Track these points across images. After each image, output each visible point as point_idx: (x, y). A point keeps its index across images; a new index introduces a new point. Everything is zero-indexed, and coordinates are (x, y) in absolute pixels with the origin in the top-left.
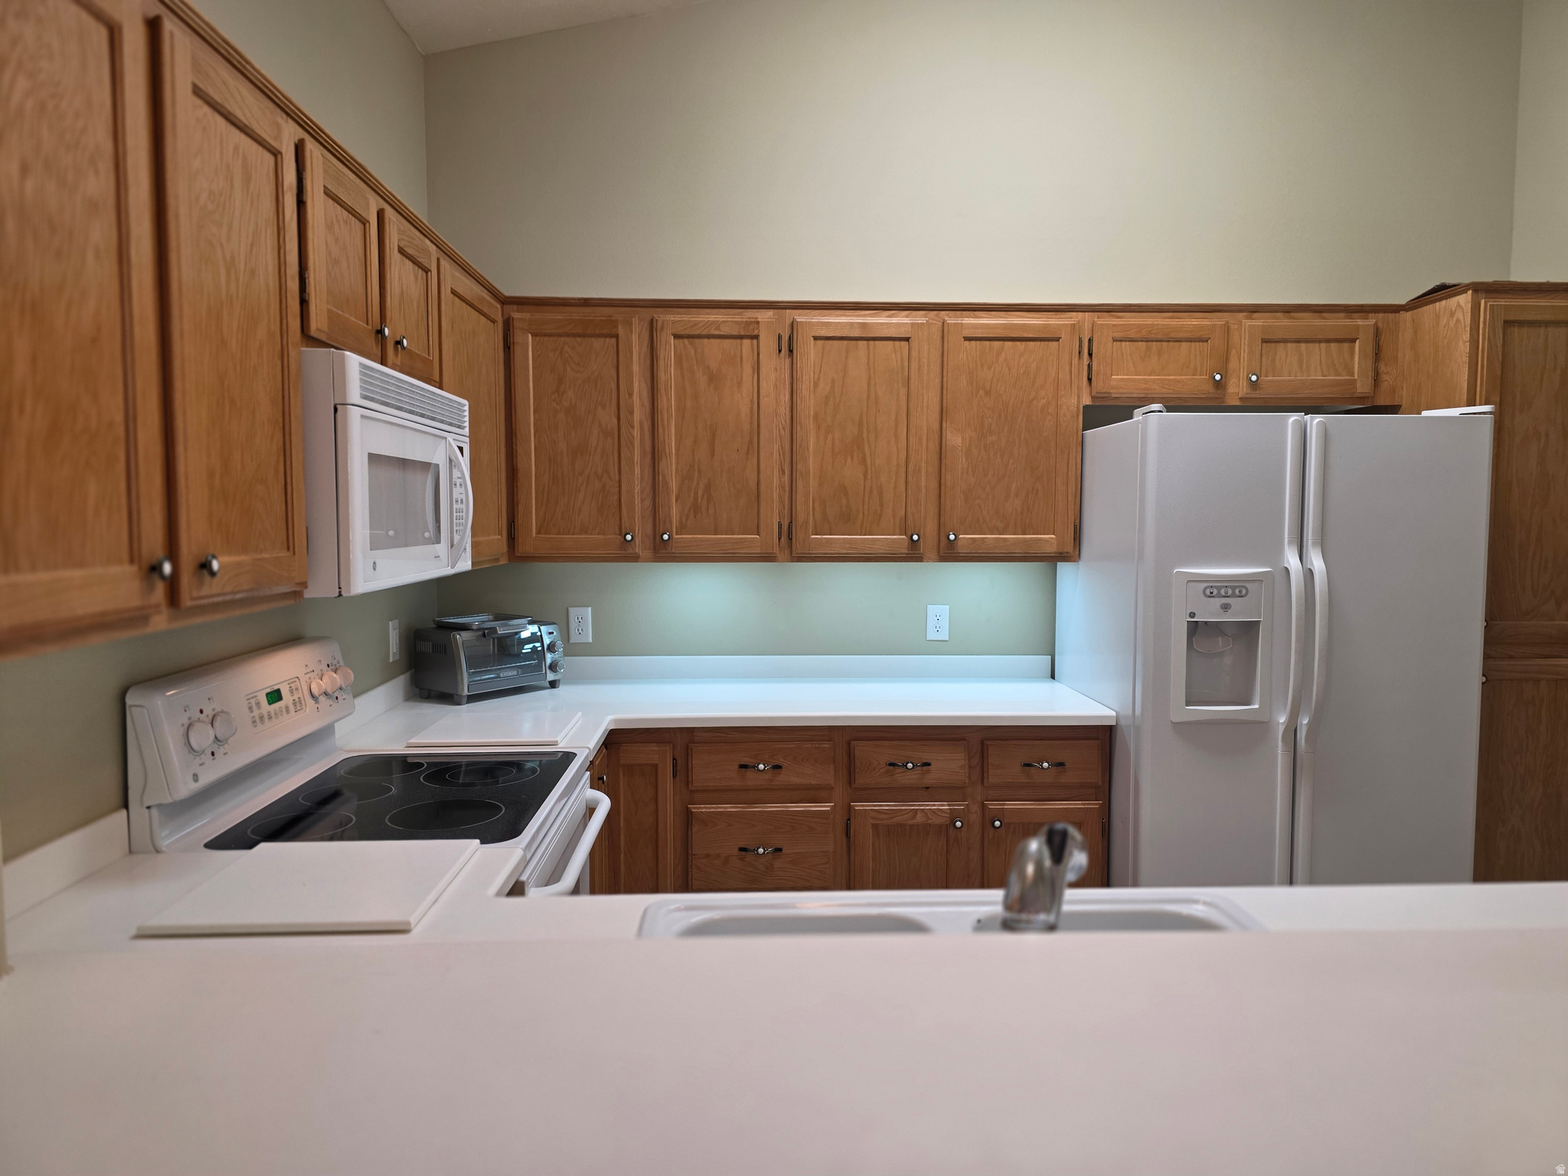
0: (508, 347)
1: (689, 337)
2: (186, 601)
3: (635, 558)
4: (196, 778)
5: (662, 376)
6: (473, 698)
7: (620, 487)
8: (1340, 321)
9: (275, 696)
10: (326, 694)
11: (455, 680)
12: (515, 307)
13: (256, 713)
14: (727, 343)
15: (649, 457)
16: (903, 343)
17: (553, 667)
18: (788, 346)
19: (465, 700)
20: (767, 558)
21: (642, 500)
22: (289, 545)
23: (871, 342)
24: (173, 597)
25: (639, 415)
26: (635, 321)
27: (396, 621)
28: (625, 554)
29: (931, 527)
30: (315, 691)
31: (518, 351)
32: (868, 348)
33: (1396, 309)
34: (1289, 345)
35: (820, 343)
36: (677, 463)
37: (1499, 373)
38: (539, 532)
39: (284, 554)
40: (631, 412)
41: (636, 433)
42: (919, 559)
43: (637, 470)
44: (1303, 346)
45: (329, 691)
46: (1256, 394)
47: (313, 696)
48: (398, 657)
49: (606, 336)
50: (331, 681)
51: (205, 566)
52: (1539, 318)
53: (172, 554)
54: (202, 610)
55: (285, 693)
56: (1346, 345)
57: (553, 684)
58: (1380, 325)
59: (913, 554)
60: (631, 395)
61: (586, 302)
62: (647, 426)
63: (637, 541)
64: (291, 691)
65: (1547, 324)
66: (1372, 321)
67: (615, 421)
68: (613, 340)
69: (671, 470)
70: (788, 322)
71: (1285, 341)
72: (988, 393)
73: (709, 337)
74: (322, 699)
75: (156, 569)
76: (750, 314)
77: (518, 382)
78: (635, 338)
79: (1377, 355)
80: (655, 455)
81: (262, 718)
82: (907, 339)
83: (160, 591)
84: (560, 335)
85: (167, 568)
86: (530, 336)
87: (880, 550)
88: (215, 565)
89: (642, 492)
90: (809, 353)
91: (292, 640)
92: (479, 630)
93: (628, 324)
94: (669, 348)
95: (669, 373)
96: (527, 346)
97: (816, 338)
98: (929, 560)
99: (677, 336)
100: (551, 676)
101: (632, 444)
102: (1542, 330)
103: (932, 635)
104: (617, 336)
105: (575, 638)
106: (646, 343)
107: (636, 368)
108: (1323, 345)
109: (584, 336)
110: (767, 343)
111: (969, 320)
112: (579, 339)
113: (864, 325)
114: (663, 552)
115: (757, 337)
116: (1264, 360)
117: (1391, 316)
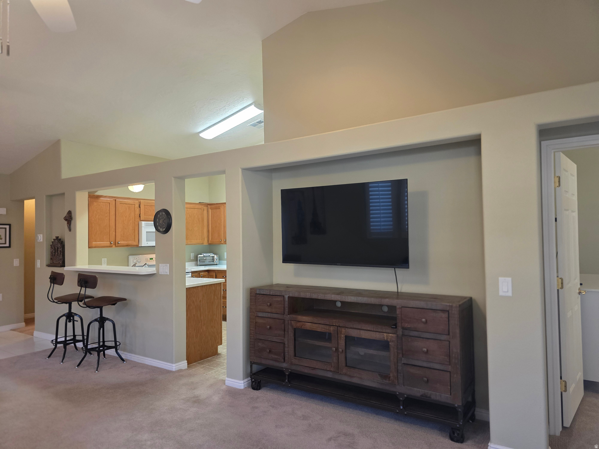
2: (116, 246)
9: (152, 259)
12: (209, 205)
27: (193, 254)
38: (211, 240)
39: (134, 242)
48: (193, 259)
53: (115, 242)
54: (120, 246)
63: (222, 241)
75: (111, 243)
84: (214, 209)
86: (210, 210)
88: (119, 243)
104: (220, 209)
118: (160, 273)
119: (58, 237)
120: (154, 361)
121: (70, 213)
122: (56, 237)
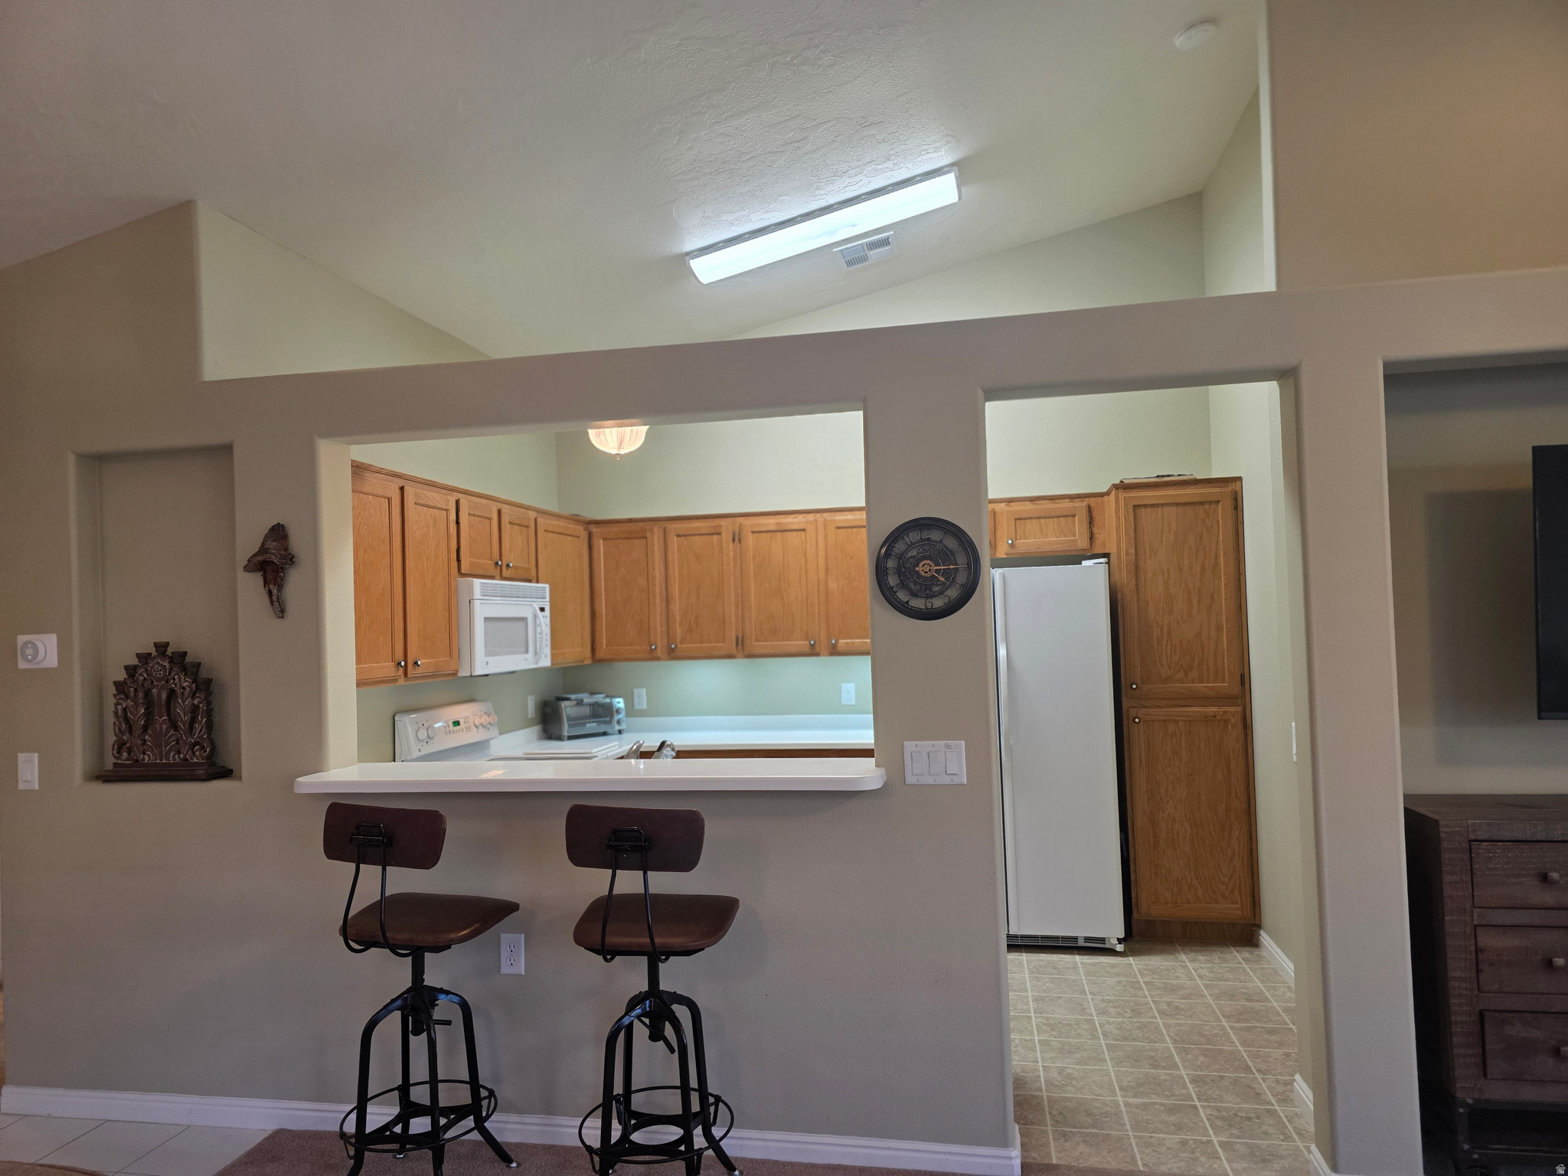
0: (590, 547)
1: (685, 536)
2: (410, 675)
3: (658, 659)
4: (420, 750)
5: (670, 557)
6: (570, 738)
7: (649, 620)
8: (1066, 504)
9: (457, 723)
10: (483, 726)
11: (561, 729)
12: (594, 525)
13: (447, 729)
14: (704, 538)
15: (665, 602)
16: (802, 533)
17: (619, 722)
18: (737, 538)
19: (566, 738)
20: (731, 656)
21: (661, 626)
22: (451, 655)
23: (784, 533)
24: (406, 674)
25: (659, 577)
26: (656, 529)
27: (533, 697)
28: (652, 656)
29: (823, 636)
30: (477, 724)
31: (595, 548)
32: (783, 537)
33: (1102, 495)
34: (1034, 521)
35: (755, 535)
36: (680, 605)
37: (1133, 536)
38: (607, 646)
39: (448, 658)
40: (654, 578)
41: (657, 589)
42: (817, 655)
43: (658, 609)
44: (1042, 520)
45: (484, 724)
46: (1014, 551)
47: (476, 726)
48: (534, 716)
49: (640, 538)
50: (485, 720)
51: (416, 663)
52: (1155, 502)
53: (406, 661)
54: (416, 678)
55: (461, 723)
56: (1070, 519)
57: (620, 732)
58: (1092, 505)
59: (813, 652)
60: (654, 569)
61: (630, 521)
62: (663, 585)
63: (659, 648)
64: (465, 722)
65: (1163, 505)
66: (1085, 504)
67: (646, 583)
68: (645, 540)
69: (676, 608)
70: (738, 524)
71: (1030, 518)
72: (852, 558)
73: (695, 535)
74: (480, 727)
75: (399, 664)
76: (717, 522)
77: (595, 565)
78: (656, 537)
79: (1091, 521)
80: (668, 601)
81: (450, 732)
82: (804, 530)
83: (401, 670)
84: (616, 539)
85: (403, 664)
86: (601, 541)
87: (794, 650)
88: (419, 663)
89: (661, 622)
90: (750, 540)
91: (471, 700)
92: (575, 700)
93: (652, 531)
94: (674, 543)
95: (674, 556)
96: (600, 546)
97: (753, 532)
98: (824, 655)
99: (678, 536)
100: (617, 728)
101: (655, 596)
102: (1160, 509)
103: (844, 702)
104: (646, 538)
105: (637, 707)
106: (662, 540)
107: (657, 554)
108: (1055, 519)
109: (629, 538)
110: (726, 536)
111: (840, 517)
112: (627, 541)
113: (778, 524)
114: (673, 654)
115: (720, 534)
116: (1018, 530)
117: (1099, 499)
118: (910, 779)
119: (167, 644)
120: (889, 1148)
121: (278, 532)
122: (156, 645)
